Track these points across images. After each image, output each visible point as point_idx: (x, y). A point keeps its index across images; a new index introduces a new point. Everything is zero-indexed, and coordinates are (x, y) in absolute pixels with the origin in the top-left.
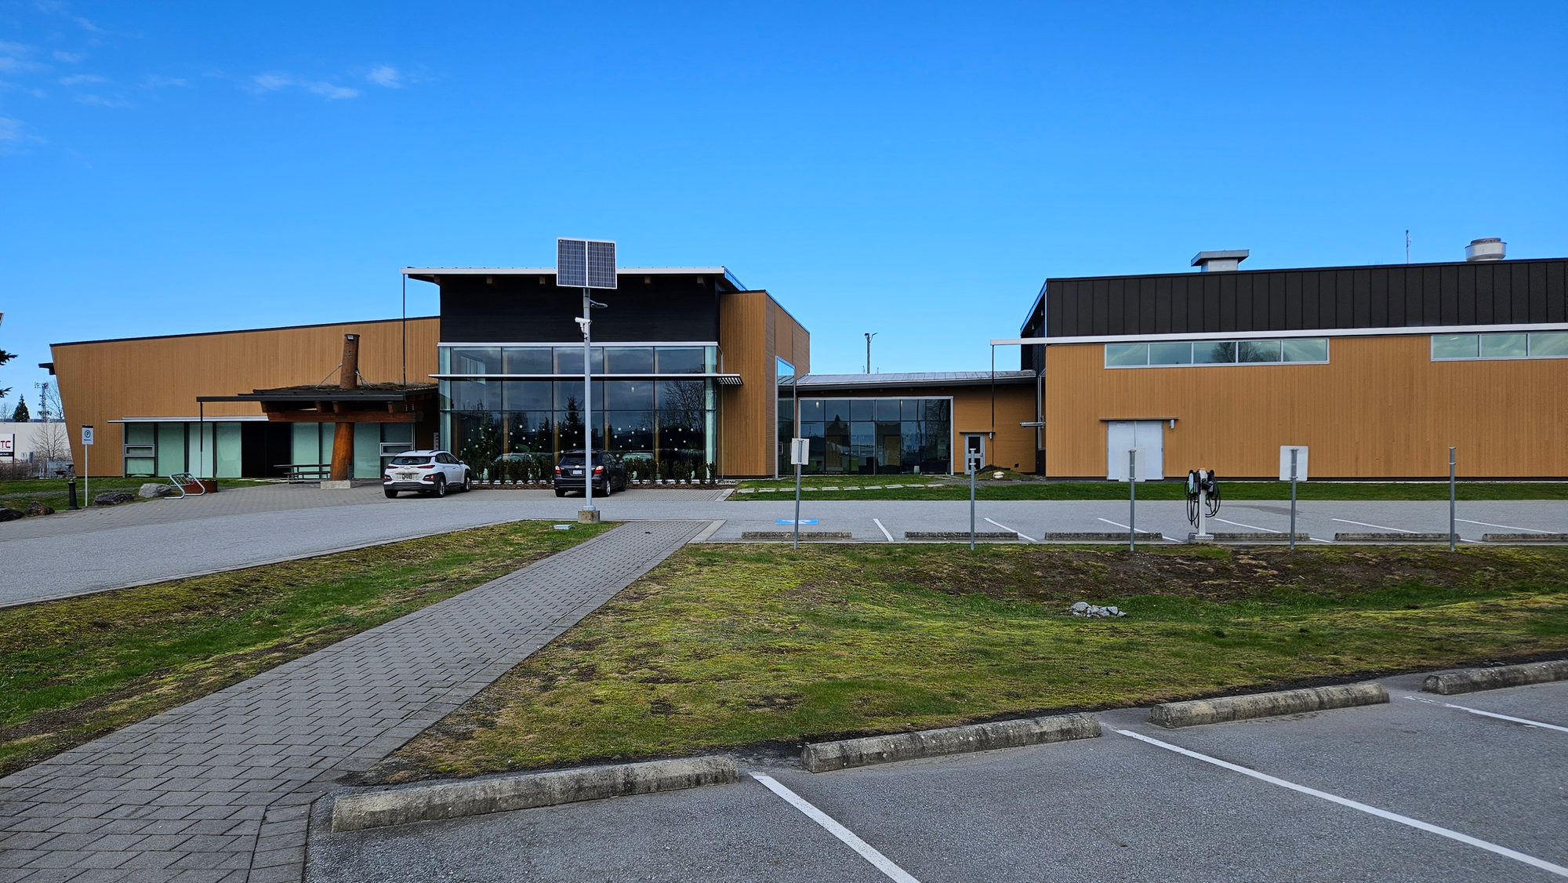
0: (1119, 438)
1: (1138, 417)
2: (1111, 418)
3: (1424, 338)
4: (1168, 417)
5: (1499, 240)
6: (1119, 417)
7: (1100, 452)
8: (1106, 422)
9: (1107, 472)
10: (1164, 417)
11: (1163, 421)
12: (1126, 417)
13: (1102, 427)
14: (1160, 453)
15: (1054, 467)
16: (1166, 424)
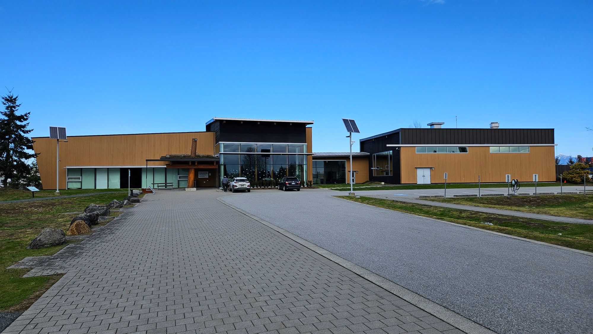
0: (420, 172)
1: (424, 167)
2: (418, 167)
3: (488, 147)
4: (432, 167)
5: (497, 123)
6: (420, 167)
7: (415, 176)
8: (416, 168)
9: (417, 182)
10: (431, 167)
11: (430, 168)
12: (422, 167)
13: (416, 169)
14: (430, 177)
15: (403, 181)
16: (431, 169)
